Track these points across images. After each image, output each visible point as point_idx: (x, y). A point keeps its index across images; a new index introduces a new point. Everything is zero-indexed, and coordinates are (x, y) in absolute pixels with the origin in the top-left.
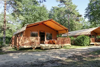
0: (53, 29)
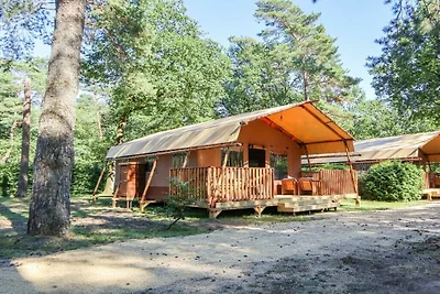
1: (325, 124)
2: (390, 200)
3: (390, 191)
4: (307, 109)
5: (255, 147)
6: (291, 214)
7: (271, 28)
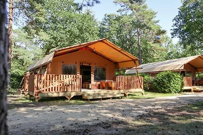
0: (108, 59)
1: (119, 51)
2: (164, 92)
3: (164, 88)
4: (106, 43)
5: (84, 64)
6: (87, 100)
7: (123, 8)
